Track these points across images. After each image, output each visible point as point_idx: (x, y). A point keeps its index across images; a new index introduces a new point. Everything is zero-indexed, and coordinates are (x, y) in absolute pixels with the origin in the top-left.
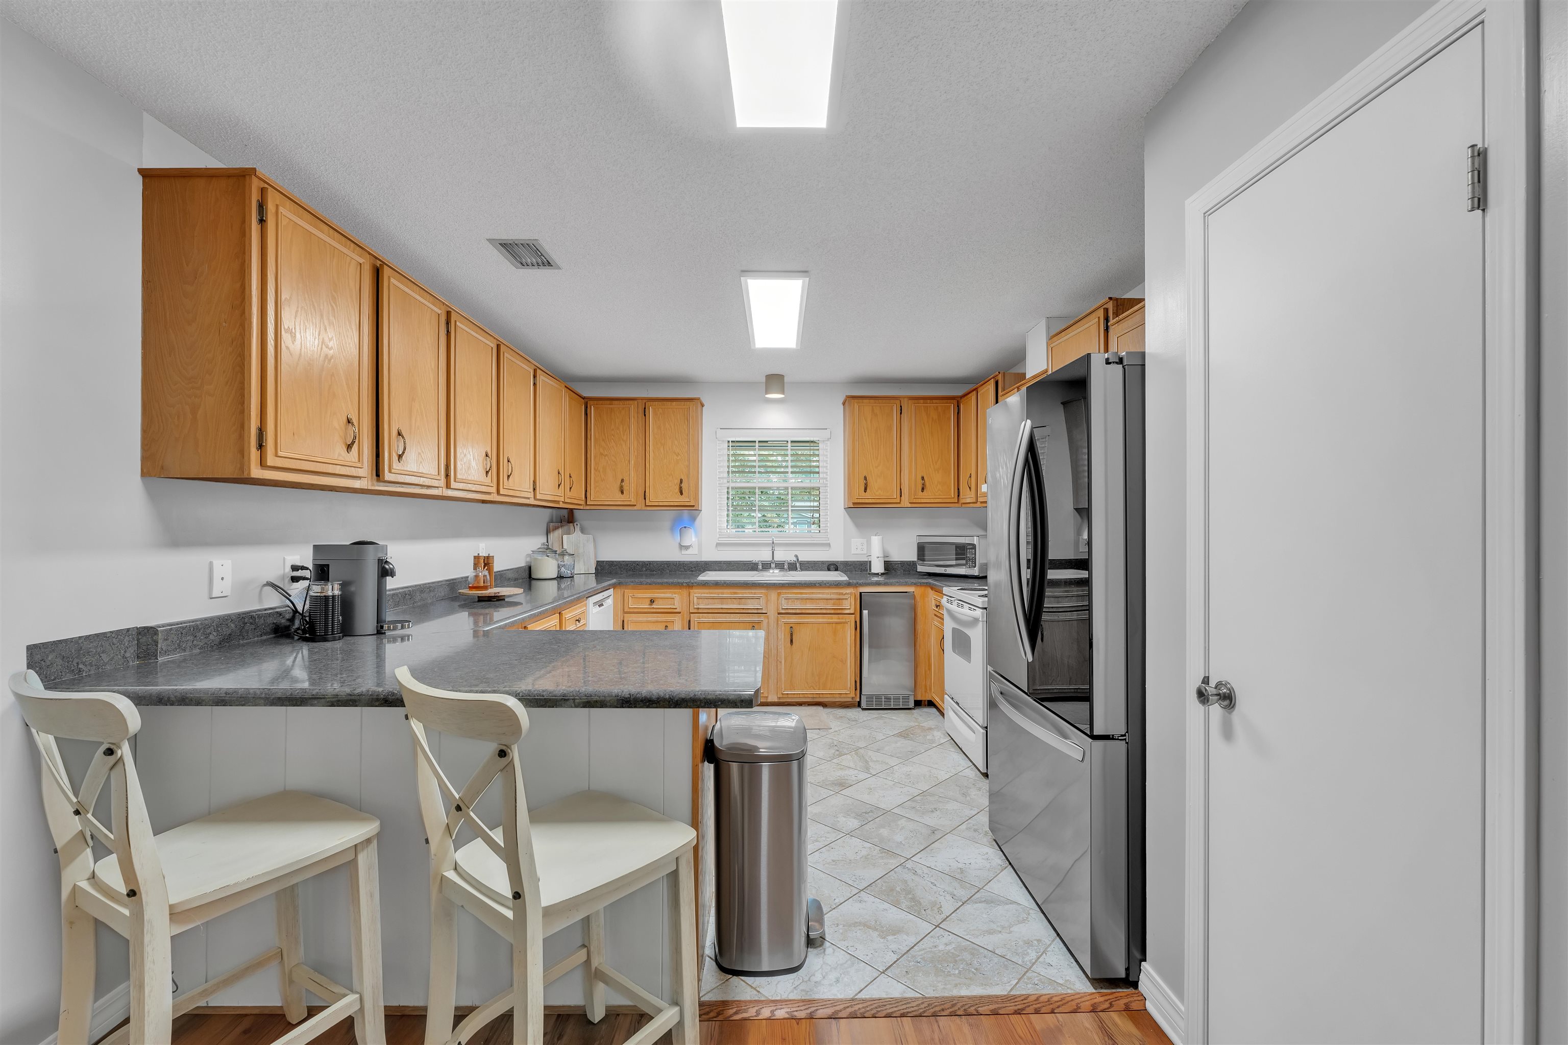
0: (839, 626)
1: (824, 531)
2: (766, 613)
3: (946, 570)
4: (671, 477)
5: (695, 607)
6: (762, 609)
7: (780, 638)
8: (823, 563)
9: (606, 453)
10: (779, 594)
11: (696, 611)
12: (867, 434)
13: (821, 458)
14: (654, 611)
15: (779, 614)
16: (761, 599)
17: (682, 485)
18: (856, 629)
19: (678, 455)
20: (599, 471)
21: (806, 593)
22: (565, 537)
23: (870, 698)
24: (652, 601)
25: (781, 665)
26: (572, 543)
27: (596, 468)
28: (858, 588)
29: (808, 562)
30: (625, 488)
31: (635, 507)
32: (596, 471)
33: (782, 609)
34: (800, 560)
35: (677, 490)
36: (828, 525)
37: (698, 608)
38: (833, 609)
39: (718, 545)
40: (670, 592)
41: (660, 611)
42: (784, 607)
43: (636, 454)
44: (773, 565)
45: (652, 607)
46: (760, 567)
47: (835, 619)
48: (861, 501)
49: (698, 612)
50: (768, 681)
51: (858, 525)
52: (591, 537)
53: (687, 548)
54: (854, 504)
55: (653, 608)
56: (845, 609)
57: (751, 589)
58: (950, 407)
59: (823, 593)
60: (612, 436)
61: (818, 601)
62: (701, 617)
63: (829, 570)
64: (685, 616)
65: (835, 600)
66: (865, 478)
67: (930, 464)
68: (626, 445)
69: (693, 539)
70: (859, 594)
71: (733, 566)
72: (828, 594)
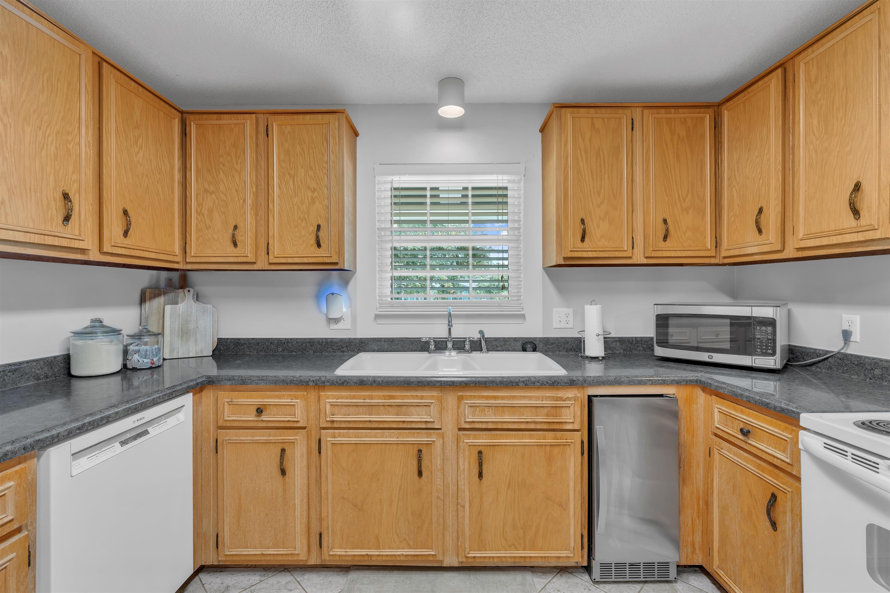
0: (556, 450)
1: (516, 298)
2: (440, 429)
3: (711, 357)
4: (304, 221)
5: (328, 419)
6: (434, 422)
7: (462, 469)
8: (516, 340)
9: (212, 189)
10: (460, 399)
11: (329, 425)
12: (584, 158)
13: (510, 209)
14: (264, 425)
15: (460, 429)
16: (432, 407)
17: (321, 234)
18: (582, 454)
19: (314, 190)
20: (203, 215)
21: (503, 398)
22: (168, 308)
23: (605, 567)
24: (259, 411)
25: (464, 511)
26: (179, 316)
27: (199, 210)
28: (586, 389)
29: (496, 339)
30: (239, 238)
31: (255, 265)
32: (199, 215)
33: (465, 422)
34: (486, 337)
35: (313, 241)
36: (522, 290)
37: (333, 422)
38: (546, 422)
39: (377, 317)
40: (289, 395)
41: (272, 425)
42: (467, 420)
43: (254, 189)
44: (450, 345)
45: (261, 419)
46: (432, 347)
47: (549, 438)
48: (576, 255)
49: (333, 426)
50: (443, 536)
51: (560, 290)
52: (209, 306)
53: (337, 321)
54: (565, 259)
55: (262, 421)
56: (566, 422)
57: (416, 390)
58: (703, 119)
59: (530, 398)
60: (221, 165)
61: (522, 410)
62: (336, 436)
63: (524, 350)
64: (313, 432)
65: (549, 409)
66: (583, 221)
67: (676, 202)
68: (240, 176)
69: (344, 310)
70: (587, 398)
71: (397, 345)
72: (537, 398)
